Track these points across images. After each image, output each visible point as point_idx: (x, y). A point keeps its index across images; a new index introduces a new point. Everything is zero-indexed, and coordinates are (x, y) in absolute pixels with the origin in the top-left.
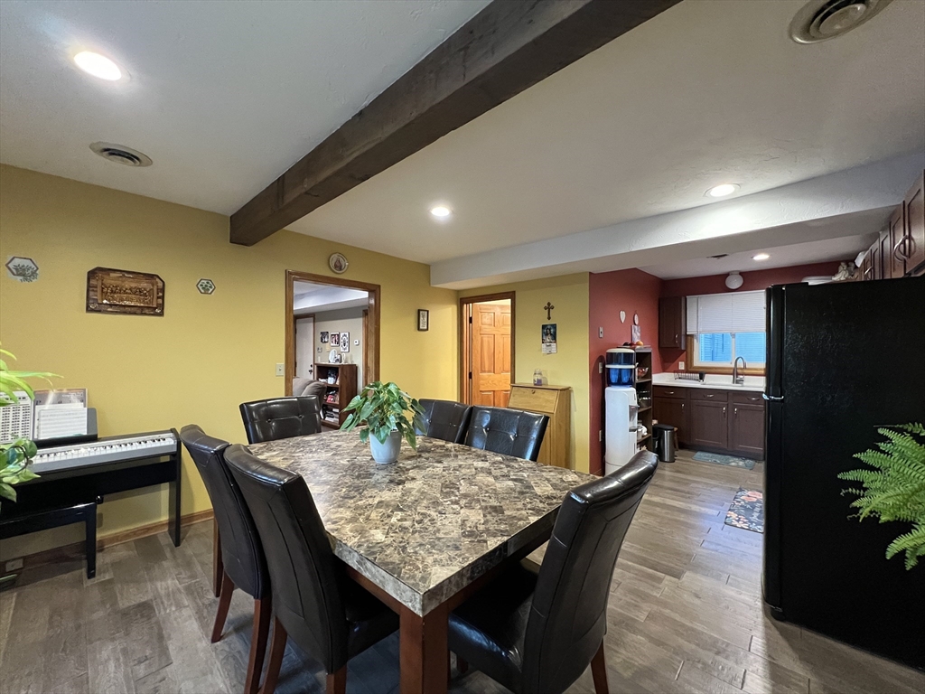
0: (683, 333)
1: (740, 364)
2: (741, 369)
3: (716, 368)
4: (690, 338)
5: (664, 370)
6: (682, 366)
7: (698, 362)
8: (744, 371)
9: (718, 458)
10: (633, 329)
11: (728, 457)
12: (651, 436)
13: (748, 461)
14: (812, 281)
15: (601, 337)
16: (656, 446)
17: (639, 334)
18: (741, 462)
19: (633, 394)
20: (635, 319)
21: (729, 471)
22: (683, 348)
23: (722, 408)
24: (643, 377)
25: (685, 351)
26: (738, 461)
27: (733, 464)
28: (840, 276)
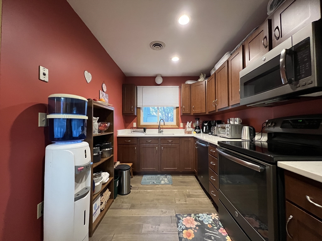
0: (135, 106)
1: (162, 123)
2: (162, 126)
3: (150, 126)
4: (139, 109)
5: (126, 127)
6: (135, 125)
7: (142, 123)
8: (164, 127)
9: (154, 179)
10: (101, 94)
11: (159, 176)
12: (113, 179)
13: (168, 176)
14: (189, 82)
15: (43, 80)
16: (117, 185)
17: (107, 100)
18: (166, 179)
19: (85, 151)
20: (103, 87)
21: (163, 190)
22: (135, 114)
23: (156, 148)
24: (106, 131)
25: (136, 116)
26: (164, 179)
27: (163, 182)
28: (201, 79)
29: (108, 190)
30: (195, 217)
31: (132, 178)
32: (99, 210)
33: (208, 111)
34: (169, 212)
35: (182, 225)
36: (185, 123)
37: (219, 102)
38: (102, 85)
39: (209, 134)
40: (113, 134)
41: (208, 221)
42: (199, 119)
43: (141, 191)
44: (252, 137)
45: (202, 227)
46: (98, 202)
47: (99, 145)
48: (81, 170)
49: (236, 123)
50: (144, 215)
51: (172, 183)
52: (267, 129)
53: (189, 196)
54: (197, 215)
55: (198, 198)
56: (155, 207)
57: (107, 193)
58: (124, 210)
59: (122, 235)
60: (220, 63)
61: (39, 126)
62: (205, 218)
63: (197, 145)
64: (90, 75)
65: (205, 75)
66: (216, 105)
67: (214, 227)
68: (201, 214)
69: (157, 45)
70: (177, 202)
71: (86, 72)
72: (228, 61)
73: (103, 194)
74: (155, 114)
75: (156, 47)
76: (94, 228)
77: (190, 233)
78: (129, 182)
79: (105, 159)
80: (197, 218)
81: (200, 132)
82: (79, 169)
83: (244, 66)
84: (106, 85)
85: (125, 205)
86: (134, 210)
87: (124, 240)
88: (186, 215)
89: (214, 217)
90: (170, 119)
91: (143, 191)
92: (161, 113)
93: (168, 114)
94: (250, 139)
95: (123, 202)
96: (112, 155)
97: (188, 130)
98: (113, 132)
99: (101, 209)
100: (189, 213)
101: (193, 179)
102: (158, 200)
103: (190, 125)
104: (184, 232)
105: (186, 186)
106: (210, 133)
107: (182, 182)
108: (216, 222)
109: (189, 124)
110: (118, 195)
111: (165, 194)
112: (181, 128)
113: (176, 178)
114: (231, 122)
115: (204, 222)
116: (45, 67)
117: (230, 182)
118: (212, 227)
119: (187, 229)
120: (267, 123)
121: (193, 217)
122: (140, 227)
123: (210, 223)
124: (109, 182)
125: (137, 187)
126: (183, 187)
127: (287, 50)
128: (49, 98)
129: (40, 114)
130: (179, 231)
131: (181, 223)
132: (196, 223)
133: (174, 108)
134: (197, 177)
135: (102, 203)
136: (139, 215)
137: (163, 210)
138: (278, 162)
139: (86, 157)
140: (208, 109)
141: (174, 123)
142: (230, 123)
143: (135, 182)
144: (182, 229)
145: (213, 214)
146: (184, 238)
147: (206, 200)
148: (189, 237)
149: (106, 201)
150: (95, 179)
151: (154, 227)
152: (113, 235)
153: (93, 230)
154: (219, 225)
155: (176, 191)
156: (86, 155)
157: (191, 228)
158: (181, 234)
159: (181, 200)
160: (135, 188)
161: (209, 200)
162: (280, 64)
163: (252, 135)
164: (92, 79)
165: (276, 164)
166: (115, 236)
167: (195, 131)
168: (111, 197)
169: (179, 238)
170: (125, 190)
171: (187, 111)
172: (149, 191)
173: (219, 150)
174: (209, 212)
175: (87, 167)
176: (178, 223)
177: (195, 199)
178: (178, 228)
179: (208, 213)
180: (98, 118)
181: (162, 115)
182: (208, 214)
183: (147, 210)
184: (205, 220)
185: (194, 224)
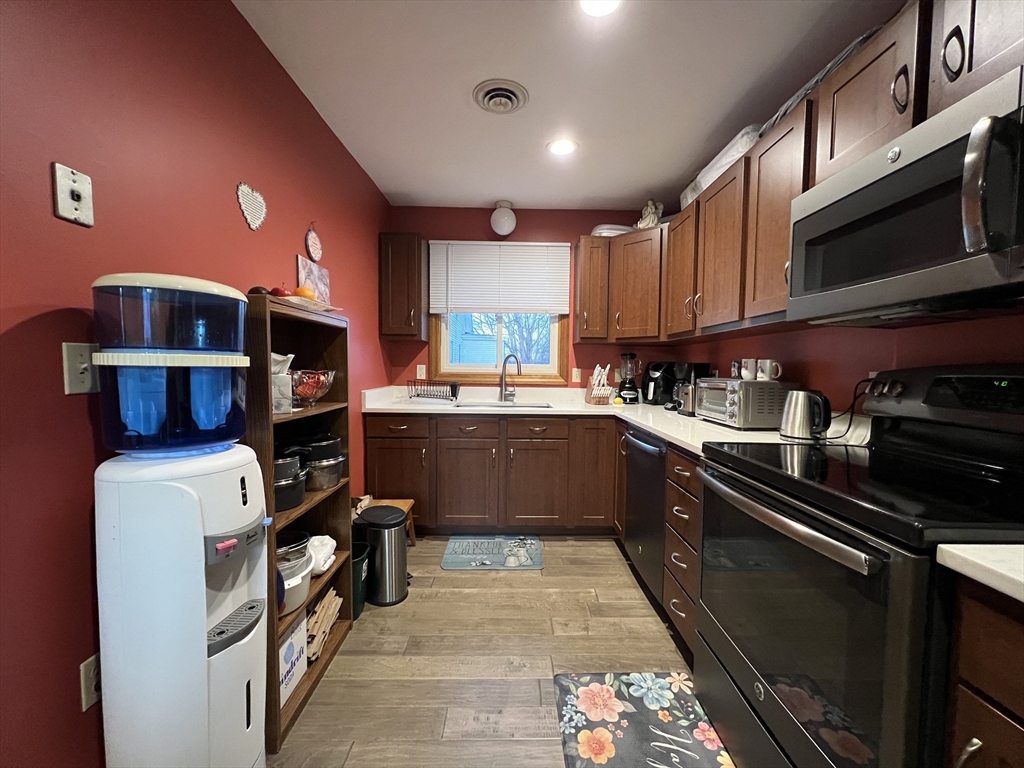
0: (424, 311)
1: (512, 368)
2: (511, 376)
3: (474, 375)
4: (435, 318)
5: (391, 380)
6: (421, 372)
7: (447, 366)
8: (518, 380)
9: (485, 551)
10: (304, 268)
11: (498, 539)
12: (348, 558)
13: (529, 542)
14: (606, 231)
15: (72, 217)
16: (364, 575)
17: (324, 289)
18: (522, 551)
19: (243, 480)
20: (310, 243)
21: (514, 591)
22: (424, 338)
23: (490, 450)
24: (321, 398)
25: (427, 343)
26: (515, 550)
27: (512, 562)
28: (647, 222)
29: (332, 593)
30: (617, 683)
31: (413, 545)
32: (303, 662)
33: (666, 330)
34: (532, 668)
35: (574, 714)
36: (587, 369)
37: (709, 305)
38: (307, 235)
39: (666, 409)
40: (347, 407)
41: (660, 699)
42: (633, 356)
43: (443, 590)
44: (818, 430)
45: (640, 720)
46: (299, 638)
47: (296, 448)
48: (228, 548)
49: (762, 377)
50: (450, 675)
51: (542, 565)
52: (872, 404)
53: (598, 610)
54: (624, 678)
55: (627, 616)
56: (487, 646)
57: (330, 604)
58: (388, 658)
59: (379, 748)
60: (718, 165)
61: (67, 392)
62: (649, 689)
63: (628, 445)
64: (260, 199)
65: (661, 207)
66: (698, 312)
67: (680, 719)
68: (637, 675)
69: (500, 93)
70: (559, 632)
71: (244, 189)
72: (747, 160)
73: (316, 609)
74: (489, 332)
75: (495, 103)
76: (284, 722)
77: (602, 740)
78: (402, 562)
79: (319, 497)
80: (624, 688)
81: (634, 400)
82: (220, 546)
83: (808, 181)
84: (319, 236)
85: (391, 639)
86: (418, 658)
87: (385, 765)
88: (588, 678)
89: (678, 684)
90: (534, 349)
91: (448, 590)
92: (507, 327)
93: (530, 334)
94: (811, 433)
95: (382, 632)
96: (343, 481)
97: (597, 391)
98: (346, 401)
99: (308, 658)
100: (598, 672)
101: (609, 553)
102: (496, 621)
103: (605, 377)
104: (583, 735)
105: (587, 575)
106: (670, 405)
107: (573, 562)
108: (686, 703)
109: (600, 374)
110: (366, 603)
111: (519, 602)
112: (575, 385)
113: (554, 549)
114: (744, 372)
115: (646, 703)
116: (77, 166)
117: (730, 564)
118: (671, 719)
119: (590, 725)
120: (875, 383)
121: (611, 686)
122: (439, 717)
123: (667, 705)
124: (334, 570)
125: (430, 578)
126: (577, 577)
127: (995, 120)
128: (95, 288)
129: (68, 346)
130: (567, 732)
131: (572, 705)
132: (620, 706)
133: (552, 318)
134: (623, 547)
135: (312, 637)
136: (433, 674)
137: (512, 658)
138: (939, 545)
139: (245, 503)
140: (667, 325)
141: (552, 368)
142: (740, 376)
143: (421, 562)
144: (576, 727)
145: (674, 674)
146: (582, 759)
147: (653, 625)
148: (596, 754)
149: (328, 631)
150: (283, 566)
151: (483, 717)
152: (348, 748)
153: (283, 729)
154: (694, 712)
155: (556, 593)
156: (244, 496)
157: (604, 724)
158: (573, 744)
159: (570, 624)
160: (421, 581)
161: (663, 626)
162: (965, 174)
163: (817, 420)
164: (267, 214)
165: (932, 551)
166: (355, 749)
167: (620, 396)
168: (343, 614)
169: (566, 756)
170: (389, 591)
171: (597, 331)
172: (467, 591)
173: (706, 471)
174: (662, 669)
175: (249, 537)
176: (561, 704)
177: (616, 620)
178: (562, 723)
179: (656, 670)
180: (291, 356)
181: (512, 334)
182: (657, 675)
183: (462, 658)
184: (650, 696)
185: (612, 710)
